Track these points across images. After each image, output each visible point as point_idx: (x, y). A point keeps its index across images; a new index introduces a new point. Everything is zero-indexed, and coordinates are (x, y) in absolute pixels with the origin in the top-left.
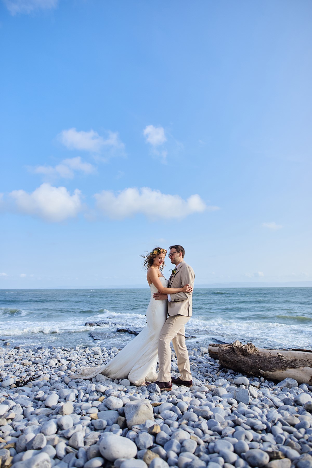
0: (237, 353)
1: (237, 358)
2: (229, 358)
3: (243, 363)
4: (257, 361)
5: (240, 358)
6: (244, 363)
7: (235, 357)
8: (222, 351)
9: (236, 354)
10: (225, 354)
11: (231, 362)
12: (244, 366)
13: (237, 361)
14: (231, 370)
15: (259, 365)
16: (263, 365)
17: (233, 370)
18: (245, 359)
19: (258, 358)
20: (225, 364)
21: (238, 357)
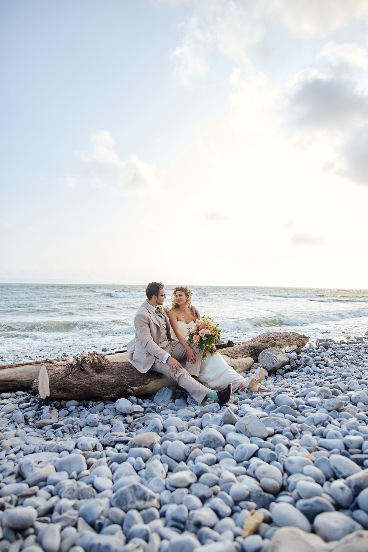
0: (89, 371)
1: (89, 380)
2: (75, 383)
3: (101, 384)
4: (122, 375)
5: (94, 378)
6: (103, 384)
7: (85, 378)
8: (57, 374)
9: (87, 373)
10: (63, 378)
11: (77, 388)
12: (103, 388)
13: (91, 384)
14: (74, 401)
15: (127, 380)
16: (133, 378)
17: (76, 400)
18: (104, 377)
19: (122, 371)
20: (62, 395)
21: (91, 377)
